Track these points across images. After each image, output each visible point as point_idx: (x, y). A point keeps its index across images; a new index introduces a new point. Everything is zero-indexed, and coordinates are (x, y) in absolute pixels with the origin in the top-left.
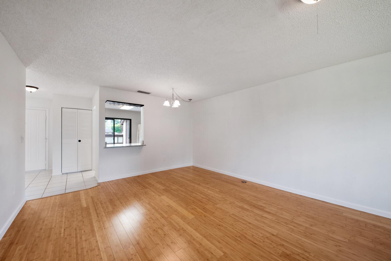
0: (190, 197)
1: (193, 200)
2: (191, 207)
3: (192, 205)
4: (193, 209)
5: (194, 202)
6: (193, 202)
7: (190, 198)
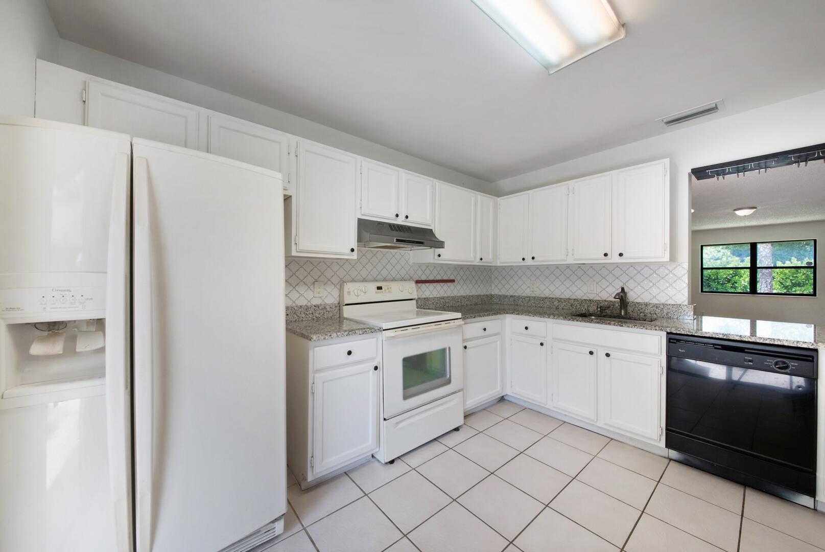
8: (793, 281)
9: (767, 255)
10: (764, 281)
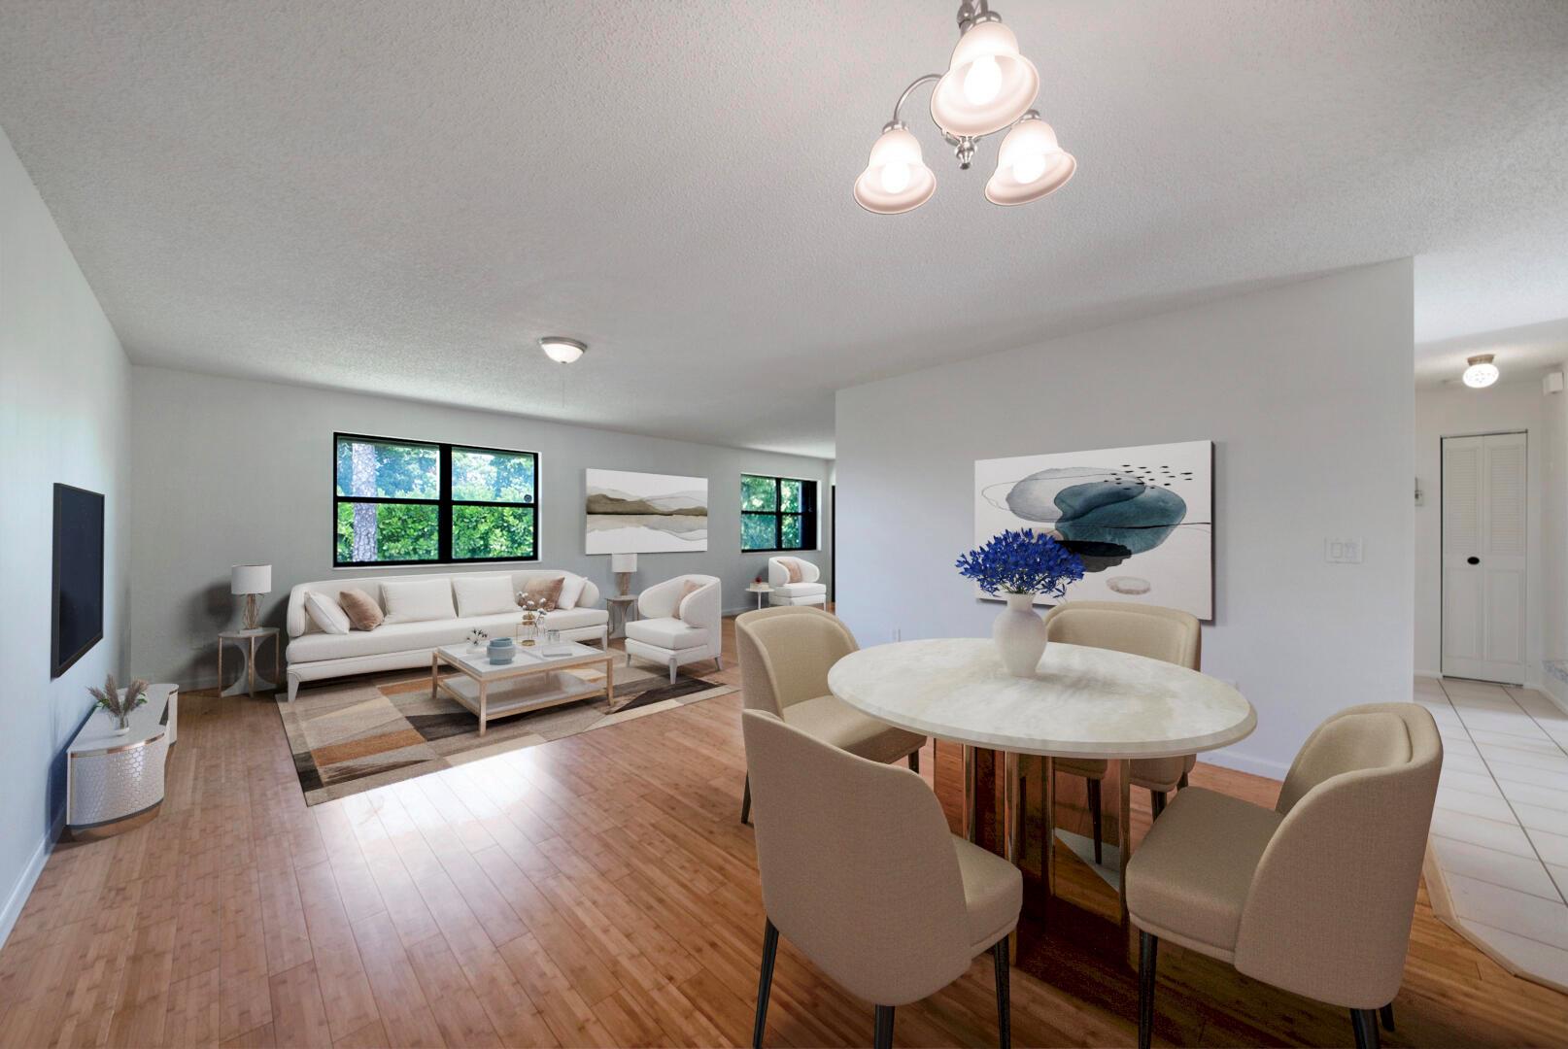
0: (728, 867)
1: (714, 844)
2: (721, 814)
3: (717, 819)
4: (714, 806)
5: (706, 834)
6: (711, 832)
7: (724, 853)
8: (384, 532)
9: (370, 480)
10: (364, 533)
